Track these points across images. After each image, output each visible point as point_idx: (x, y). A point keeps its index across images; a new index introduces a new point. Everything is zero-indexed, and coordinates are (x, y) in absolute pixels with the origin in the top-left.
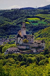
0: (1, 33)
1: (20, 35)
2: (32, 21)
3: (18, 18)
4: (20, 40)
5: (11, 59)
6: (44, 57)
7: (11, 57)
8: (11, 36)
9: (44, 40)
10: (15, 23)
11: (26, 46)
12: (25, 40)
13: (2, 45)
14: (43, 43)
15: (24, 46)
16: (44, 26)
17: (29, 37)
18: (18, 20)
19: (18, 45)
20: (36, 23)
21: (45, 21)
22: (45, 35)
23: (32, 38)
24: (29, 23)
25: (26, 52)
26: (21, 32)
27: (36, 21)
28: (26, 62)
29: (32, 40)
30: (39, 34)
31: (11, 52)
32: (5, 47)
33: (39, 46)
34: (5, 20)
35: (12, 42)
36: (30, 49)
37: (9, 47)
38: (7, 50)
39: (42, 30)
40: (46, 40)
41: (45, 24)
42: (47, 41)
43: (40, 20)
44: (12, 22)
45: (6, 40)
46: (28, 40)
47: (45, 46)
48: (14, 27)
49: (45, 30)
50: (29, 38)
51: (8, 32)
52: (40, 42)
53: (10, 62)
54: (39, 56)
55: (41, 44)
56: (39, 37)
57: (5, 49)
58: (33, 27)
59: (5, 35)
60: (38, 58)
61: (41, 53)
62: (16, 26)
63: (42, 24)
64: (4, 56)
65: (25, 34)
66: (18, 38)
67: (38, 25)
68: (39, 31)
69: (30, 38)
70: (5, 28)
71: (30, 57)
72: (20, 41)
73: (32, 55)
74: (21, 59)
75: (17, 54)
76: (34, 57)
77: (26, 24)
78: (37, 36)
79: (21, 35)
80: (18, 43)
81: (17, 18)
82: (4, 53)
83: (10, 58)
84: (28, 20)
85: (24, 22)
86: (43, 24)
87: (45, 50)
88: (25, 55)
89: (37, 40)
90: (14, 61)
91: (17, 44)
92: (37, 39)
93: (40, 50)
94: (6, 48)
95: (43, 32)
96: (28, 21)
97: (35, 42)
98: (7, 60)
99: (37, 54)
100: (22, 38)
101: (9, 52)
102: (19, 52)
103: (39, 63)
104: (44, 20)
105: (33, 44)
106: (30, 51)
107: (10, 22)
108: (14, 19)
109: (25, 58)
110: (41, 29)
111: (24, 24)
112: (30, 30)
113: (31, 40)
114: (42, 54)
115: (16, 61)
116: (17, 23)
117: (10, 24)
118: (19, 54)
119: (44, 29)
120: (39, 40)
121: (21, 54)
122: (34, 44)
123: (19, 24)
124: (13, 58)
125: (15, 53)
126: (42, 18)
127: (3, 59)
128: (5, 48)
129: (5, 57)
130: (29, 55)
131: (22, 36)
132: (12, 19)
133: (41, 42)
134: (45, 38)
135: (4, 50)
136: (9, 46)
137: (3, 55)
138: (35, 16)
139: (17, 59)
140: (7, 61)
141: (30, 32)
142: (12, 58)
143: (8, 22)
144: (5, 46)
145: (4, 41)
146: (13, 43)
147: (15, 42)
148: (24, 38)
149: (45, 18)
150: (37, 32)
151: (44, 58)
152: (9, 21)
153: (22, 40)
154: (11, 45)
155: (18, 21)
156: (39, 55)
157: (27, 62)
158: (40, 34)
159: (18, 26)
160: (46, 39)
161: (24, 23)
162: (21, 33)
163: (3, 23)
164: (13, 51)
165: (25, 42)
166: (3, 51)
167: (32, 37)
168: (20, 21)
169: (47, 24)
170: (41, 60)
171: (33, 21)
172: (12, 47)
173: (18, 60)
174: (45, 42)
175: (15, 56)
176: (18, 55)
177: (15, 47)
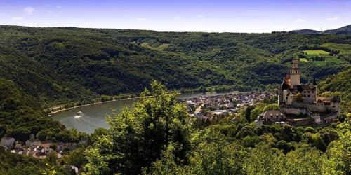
1: (288, 84)
2: (313, 57)
4: (288, 95)
5: (269, 136)
7: (268, 130)
8: (269, 87)
9: (338, 96)
10: (278, 60)
11: (301, 108)
12: (297, 94)
13: (251, 105)
14: (336, 104)
15: (296, 108)
16: (338, 68)
17: (306, 90)
19: (283, 107)
20: (320, 60)
21: (338, 58)
22: (340, 86)
23: (313, 92)
24: (306, 61)
25: (301, 122)
26: (289, 78)
27: (322, 58)
29: (314, 97)
30: (327, 83)
31: (268, 120)
32: (256, 109)
33: (327, 109)
34: (258, 54)
35: (271, 98)
36: (309, 116)
37: (264, 109)
38: (261, 115)
39: (334, 75)
40: (342, 97)
41: (340, 64)
42: (345, 100)
43: (330, 55)
44: (272, 58)
45: (259, 94)
46: (305, 96)
47: (340, 110)
48: (277, 68)
49: (339, 76)
50: (307, 92)
51: (264, 78)
52: (329, 100)
54: (327, 131)
55: (332, 105)
56: (327, 89)
57: (256, 113)
58: (316, 69)
59: (257, 85)
60: (326, 135)
62: (281, 66)
63: (333, 64)
64: (253, 129)
65: (299, 84)
66: (283, 90)
67: (325, 64)
68: (327, 77)
69: (309, 92)
70: (259, 69)
71: (308, 134)
72: (287, 98)
73: (312, 128)
74: (288, 136)
75: (282, 126)
76: (316, 134)
77: (300, 62)
78: (323, 88)
79: (290, 85)
80: (284, 101)
81: (283, 51)
82: (253, 123)
83: (266, 134)
84: (305, 55)
85: (297, 57)
86: (335, 64)
88: (298, 128)
89: (323, 96)
90: (276, 140)
91: (280, 104)
92: (323, 94)
93: (330, 118)
94: (259, 112)
95: (335, 80)
96: (304, 57)
97: (320, 101)
98: (260, 137)
100: (291, 90)
101: (265, 119)
102: (285, 120)
104: (337, 56)
105: (315, 104)
106: (308, 119)
107: (270, 57)
108: (276, 51)
109: (297, 134)
110: (332, 73)
111: (296, 61)
113: (311, 97)
115: (278, 141)
116: (282, 60)
117: (268, 63)
118: (286, 125)
119: (336, 73)
120: (327, 96)
121: (288, 125)
122: (317, 104)
123: (286, 62)
124: (273, 134)
125: (277, 122)
126: (333, 51)
127: (251, 135)
128: (257, 111)
129: (255, 132)
130: (306, 129)
131: (292, 87)
132: (273, 53)
133: (331, 101)
134: (339, 93)
135: (254, 115)
136: (266, 107)
137: (252, 126)
138: (318, 46)
139: (280, 136)
140: (260, 140)
141: (309, 80)
142: (271, 134)
143: (265, 58)
144: (258, 106)
145: (255, 96)
146: (274, 102)
147: (277, 99)
148: (296, 90)
149: (339, 52)
150: (323, 80)
152: (266, 56)
153: (291, 95)
154: (270, 105)
155: (285, 56)
156: (328, 129)
158: (330, 83)
159: (285, 66)
160: (343, 95)
161: (296, 59)
162: (289, 80)
163: (254, 61)
164: (273, 119)
165: (299, 100)
166: (252, 118)
167: (313, 89)
168: (289, 57)
169: (343, 64)
171: (315, 57)
172: (271, 109)
174: (340, 101)
175: (276, 128)
176: (283, 128)
177: (277, 109)
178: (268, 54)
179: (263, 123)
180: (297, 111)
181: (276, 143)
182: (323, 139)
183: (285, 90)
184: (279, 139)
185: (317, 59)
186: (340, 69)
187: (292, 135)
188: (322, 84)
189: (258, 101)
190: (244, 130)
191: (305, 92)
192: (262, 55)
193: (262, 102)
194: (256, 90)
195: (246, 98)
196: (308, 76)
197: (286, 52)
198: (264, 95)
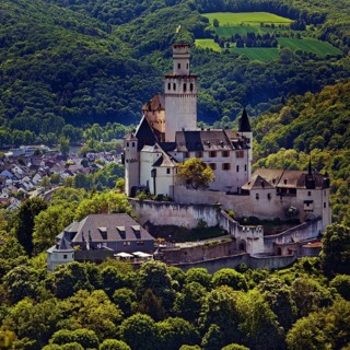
0: (32, 112)
1: (156, 126)
2: (237, 36)
3: (144, 9)
4: (159, 163)
5: (96, 301)
6: (327, 291)
7: (93, 281)
8: (93, 135)
9: (320, 165)
10: (123, 46)
11: (200, 207)
12: (189, 162)
13: (33, 195)
14: (316, 194)
15: (184, 206)
16: (322, 71)
17: (214, 148)
18: (147, 21)
19: (141, 202)
20: (263, 46)
21: (323, 38)
22: (327, 130)
23: (240, 155)
24: (216, 48)
25: (200, 254)
26: (160, 109)
27: (267, 36)
28: (196, 325)
29: (242, 169)
30: (285, 122)
31: (93, 246)
32: (52, 209)
33: (286, 209)
34: (56, 23)
35: (100, 172)
36: (226, 233)
37: (77, 211)
38: (70, 229)
39: (308, 94)
40: (335, 168)
41: (328, 57)
42: (343, 177)
43: (293, 27)
44: (103, 37)
45: (59, 158)
46: (213, 166)
47: (327, 214)
48: (119, 70)
49: (324, 99)
50: (219, 154)
51: (77, 104)
52: (292, 181)
53: (84, 323)
55: (302, 195)
56: (287, 142)
58: (247, 74)
59: (51, 127)
60: (283, 295)
61: (304, 259)
62: (134, 65)
63: (304, 56)
64: (42, 278)
65: (193, 126)
66: (140, 148)
67: (276, 59)
68: (284, 103)
69: (226, 154)
70: (60, 75)
71: (223, 292)
72: (154, 172)
73: (236, 273)
74: (159, 302)
75: (137, 267)
76: (251, 292)
77: (197, 52)
78: (270, 137)
79: (163, 130)
80: (143, 183)
81: (139, 12)
82: (42, 256)
83: (85, 292)
84: (211, 27)
85: (187, 36)
86: (312, 57)
87: (328, 243)
88: (191, 271)
89: (272, 166)
90: (117, 313)
91: (133, 193)
92: (271, 157)
93: (296, 240)
94: (62, 219)
95: (310, 111)
96: (208, 35)
97: (261, 183)
98: (66, 304)
99: (272, 271)
100: (169, 148)
101: (82, 245)
103: (286, 331)
104: (318, 32)
105: (246, 193)
106: (224, 244)
107: (94, 33)
108: (117, 15)
109: (188, 291)
110: (301, 88)
111: (183, 50)
112: (223, 93)
113: (233, 169)
114: (307, 267)
115: (125, 317)
116: (136, 44)
117: (89, 53)
118: (152, 262)
119: (316, 88)
120: (286, 167)
121: (160, 264)
122: (253, 194)
123: (148, 49)
124: (109, 294)
125: (123, 255)
126: (305, 13)
127: (34, 295)
128: (55, 216)
129: (48, 286)
130: (217, 275)
131: (170, 138)
132: (105, 19)
133: (300, 184)
134: (325, 154)
135: (47, 231)
136: (85, 202)
137: (39, 265)
139: (133, 299)
140: (67, 314)
141: (226, 110)
142: (101, 292)
143: (81, 39)
144: (57, 199)
145: (47, 163)
146: (112, 185)
147: (123, 176)
148: (184, 149)
149: (323, 18)
150: (273, 111)
151: (325, 303)
152: (82, 30)
153: (168, 163)
154: (97, 196)
155: (144, 32)
156: (290, 277)
157: (208, 325)
158: (296, 123)
159: (145, 63)
160: (336, 162)
161: (182, 45)
162: (161, 115)
163: (44, 45)
164: (109, 244)
165: (194, 179)
166: (40, 241)
167: (240, 143)
169: (339, 57)
170: (300, 317)
171: (244, 34)
172: (101, 209)
173: (142, 306)
174: (326, 184)
175: (120, 274)
176: (141, 272)
177: (122, 211)
178: (90, 22)
179: (77, 256)
180: (187, 218)
181: (118, 322)
182: (273, 308)
183: (147, 149)
184: (127, 311)
185: (251, 40)
186: (328, 75)
187: (172, 298)
188: (270, 125)
189: (56, 181)
190: (12, 279)
191: (213, 154)
192: (68, 25)
193: (69, 184)
194: (50, 144)
195: (18, 169)
196: (221, 97)
197: (149, 17)
198: (75, 162)
